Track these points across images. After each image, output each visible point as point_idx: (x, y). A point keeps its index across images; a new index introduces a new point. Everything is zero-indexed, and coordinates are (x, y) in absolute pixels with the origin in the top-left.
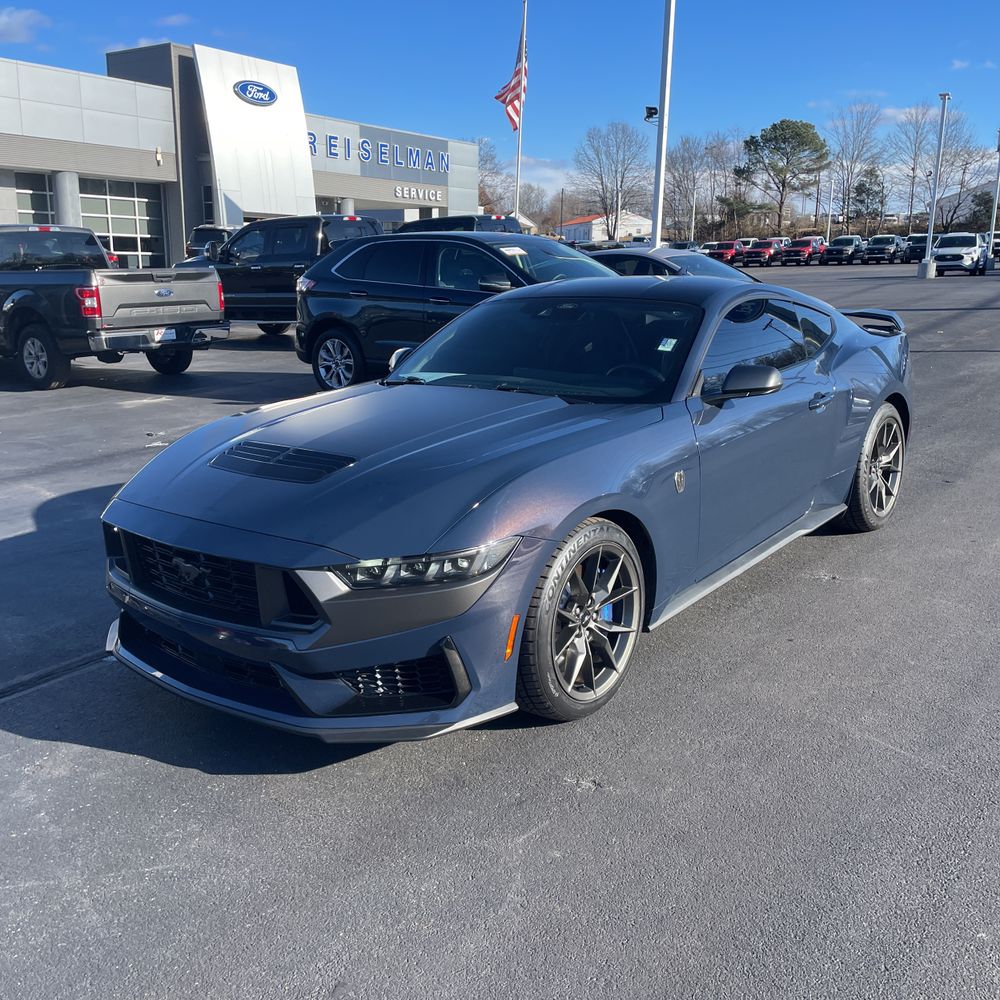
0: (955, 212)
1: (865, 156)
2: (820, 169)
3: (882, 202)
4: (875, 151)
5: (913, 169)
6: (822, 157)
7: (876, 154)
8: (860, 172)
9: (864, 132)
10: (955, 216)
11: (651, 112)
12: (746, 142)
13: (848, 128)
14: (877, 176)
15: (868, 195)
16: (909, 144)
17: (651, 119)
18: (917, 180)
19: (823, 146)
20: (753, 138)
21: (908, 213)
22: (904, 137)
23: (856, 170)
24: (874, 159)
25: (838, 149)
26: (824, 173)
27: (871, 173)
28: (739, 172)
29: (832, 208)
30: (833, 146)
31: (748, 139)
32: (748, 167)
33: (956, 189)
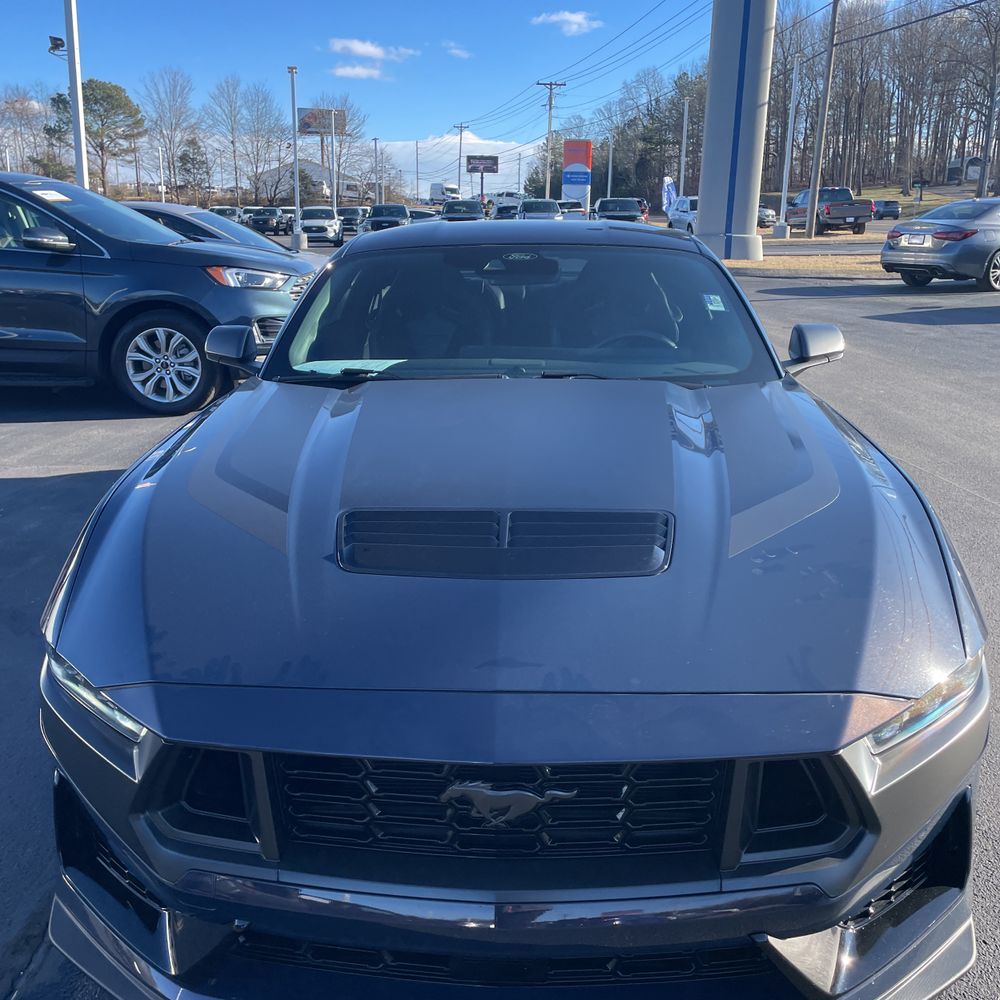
0: (276, 188)
1: (184, 125)
2: (140, 135)
3: (208, 173)
4: (193, 121)
5: (232, 142)
6: (139, 123)
7: (195, 124)
8: (181, 142)
9: (179, 100)
10: (277, 191)
11: (57, 44)
12: (53, 100)
13: (163, 96)
14: (199, 147)
15: (193, 165)
16: (225, 117)
17: (56, 52)
18: (237, 152)
19: (138, 111)
20: (60, 95)
21: (233, 184)
22: (218, 109)
23: (178, 139)
24: (193, 128)
25: (155, 116)
26: (143, 141)
27: (192, 143)
28: (49, 131)
29: (157, 177)
30: (148, 111)
31: (55, 96)
32: (59, 126)
33: (275, 165)
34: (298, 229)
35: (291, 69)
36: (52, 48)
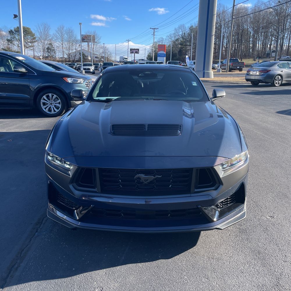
0: (75, 57)
1: (48, 39)
2: (35, 42)
3: (55, 53)
4: (50, 38)
5: (62, 44)
6: (34, 38)
7: (51, 39)
8: (47, 44)
9: (46, 32)
10: (75, 58)
11: (15, 16)
12: (9, 31)
13: (42, 31)
14: (52, 46)
15: (50, 50)
16: (60, 37)
17: (16, 19)
18: (63, 47)
19: (34, 35)
20: (11, 30)
21: (62, 56)
22: (58, 34)
23: (46, 43)
24: (51, 40)
25: (39, 36)
26: (36, 44)
27: (50, 44)
28: (8, 40)
29: (40, 54)
30: (37, 35)
32: (11, 39)
33: (74, 51)
34: (82, 69)
35: (80, 24)
36: (14, 18)
